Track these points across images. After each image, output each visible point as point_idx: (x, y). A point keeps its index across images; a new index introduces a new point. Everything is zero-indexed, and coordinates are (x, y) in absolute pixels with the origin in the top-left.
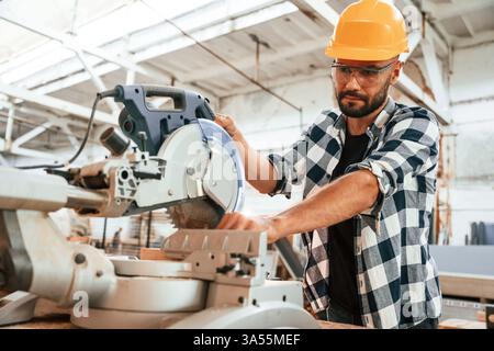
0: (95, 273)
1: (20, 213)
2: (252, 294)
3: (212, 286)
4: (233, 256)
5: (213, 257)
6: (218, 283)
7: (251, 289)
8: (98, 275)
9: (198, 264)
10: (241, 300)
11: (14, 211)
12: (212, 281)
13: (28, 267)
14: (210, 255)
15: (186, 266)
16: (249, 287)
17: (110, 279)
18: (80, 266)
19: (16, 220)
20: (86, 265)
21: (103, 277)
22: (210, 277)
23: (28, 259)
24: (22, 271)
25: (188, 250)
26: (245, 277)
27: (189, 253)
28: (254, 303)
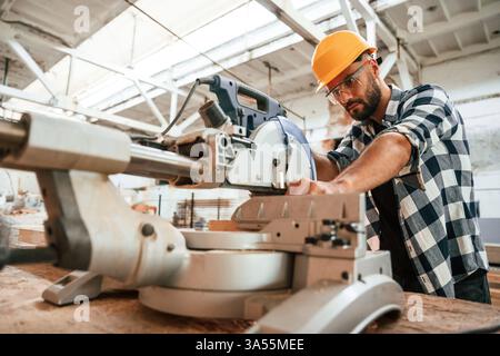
0: (166, 246)
1: (74, 174)
2: (357, 268)
3: (298, 258)
4: (326, 222)
5: (297, 226)
6: (308, 256)
7: (356, 262)
8: (170, 249)
9: (279, 235)
10: (345, 276)
11: (66, 171)
12: (300, 254)
13: (85, 239)
14: (294, 223)
15: (265, 237)
16: (353, 259)
17: (182, 253)
18: (149, 239)
19: (69, 184)
20: (155, 238)
21: (174, 252)
22: (297, 249)
23: (85, 230)
24: (78, 246)
25: (263, 219)
26: (345, 247)
27: (267, 223)
28: (360, 278)
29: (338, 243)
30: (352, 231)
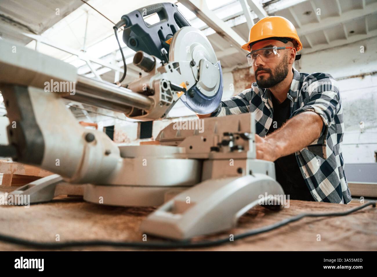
0: (104, 151)
1: (32, 90)
2: (249, 165)
3: (206, 164)
4: (226, 134)
5: (205, 140)
6: (213, 160)
7: (248, 161)
8: (107, 153)
9: (191, 147)
10: (240, 171)
11: (24, 87)
12: (207, 160)
13: (39, 140)
14: (202, 138)
15: (181, 149)
16: (245, 159)
17: (116, 158)
18: (90, 145)
19: (28, 96)
20: (96, 143)
21: (110, 156)
22: (205, 156)
23: (39, 133)
24: (33, 144)
25: (180, 137)
26: (240, 151)
27: (182, 140)
28: (251, 173)
29: (235, 148)
30: (246, 139)
